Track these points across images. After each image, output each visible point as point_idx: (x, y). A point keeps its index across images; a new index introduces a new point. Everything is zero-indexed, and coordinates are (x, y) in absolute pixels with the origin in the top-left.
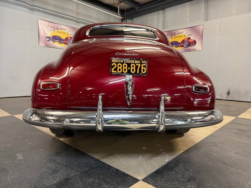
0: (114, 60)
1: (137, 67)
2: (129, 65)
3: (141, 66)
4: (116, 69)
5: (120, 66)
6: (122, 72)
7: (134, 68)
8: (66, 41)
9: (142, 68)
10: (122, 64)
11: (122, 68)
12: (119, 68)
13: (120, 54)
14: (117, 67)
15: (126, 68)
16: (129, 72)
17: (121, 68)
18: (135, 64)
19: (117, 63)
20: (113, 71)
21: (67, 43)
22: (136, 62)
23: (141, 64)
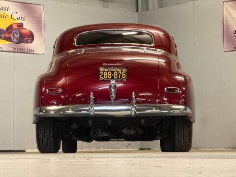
0: (101, 69)
1: (118, 74)
2: (113, 72)
3: (121, 74)
4: (103, 76)
5: (105, 73)
6: (108, 78)
7: (116, 75)
8: (8, 34)
9: (123, 74)
10: (107, 72)
11: (108, 75)
12: (105, 75)
13: (107, 64)
14: (103, 75)
15: (110, 75)
16: (113, 78)
17: (106, 75)
18: (117, 72)
19: (103, 72)
20: (100, 78)
21: (10, 37)
22: (118, 70)
23: (122, 71)
